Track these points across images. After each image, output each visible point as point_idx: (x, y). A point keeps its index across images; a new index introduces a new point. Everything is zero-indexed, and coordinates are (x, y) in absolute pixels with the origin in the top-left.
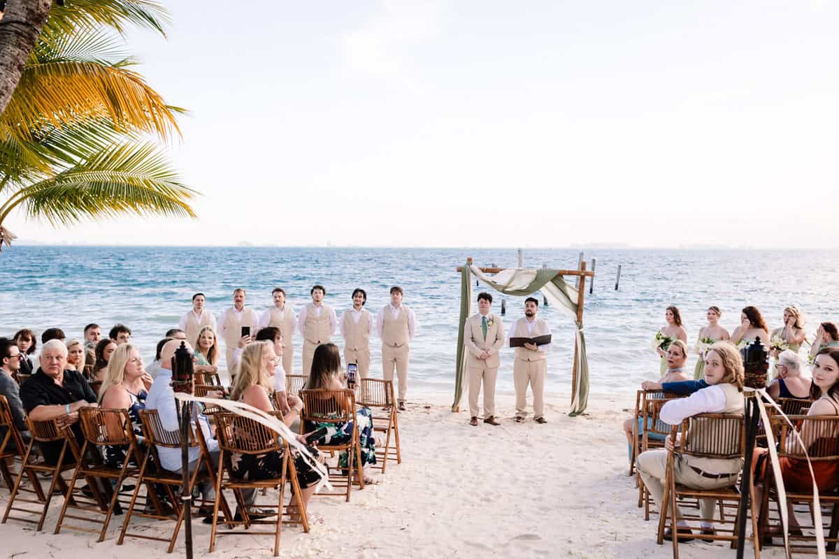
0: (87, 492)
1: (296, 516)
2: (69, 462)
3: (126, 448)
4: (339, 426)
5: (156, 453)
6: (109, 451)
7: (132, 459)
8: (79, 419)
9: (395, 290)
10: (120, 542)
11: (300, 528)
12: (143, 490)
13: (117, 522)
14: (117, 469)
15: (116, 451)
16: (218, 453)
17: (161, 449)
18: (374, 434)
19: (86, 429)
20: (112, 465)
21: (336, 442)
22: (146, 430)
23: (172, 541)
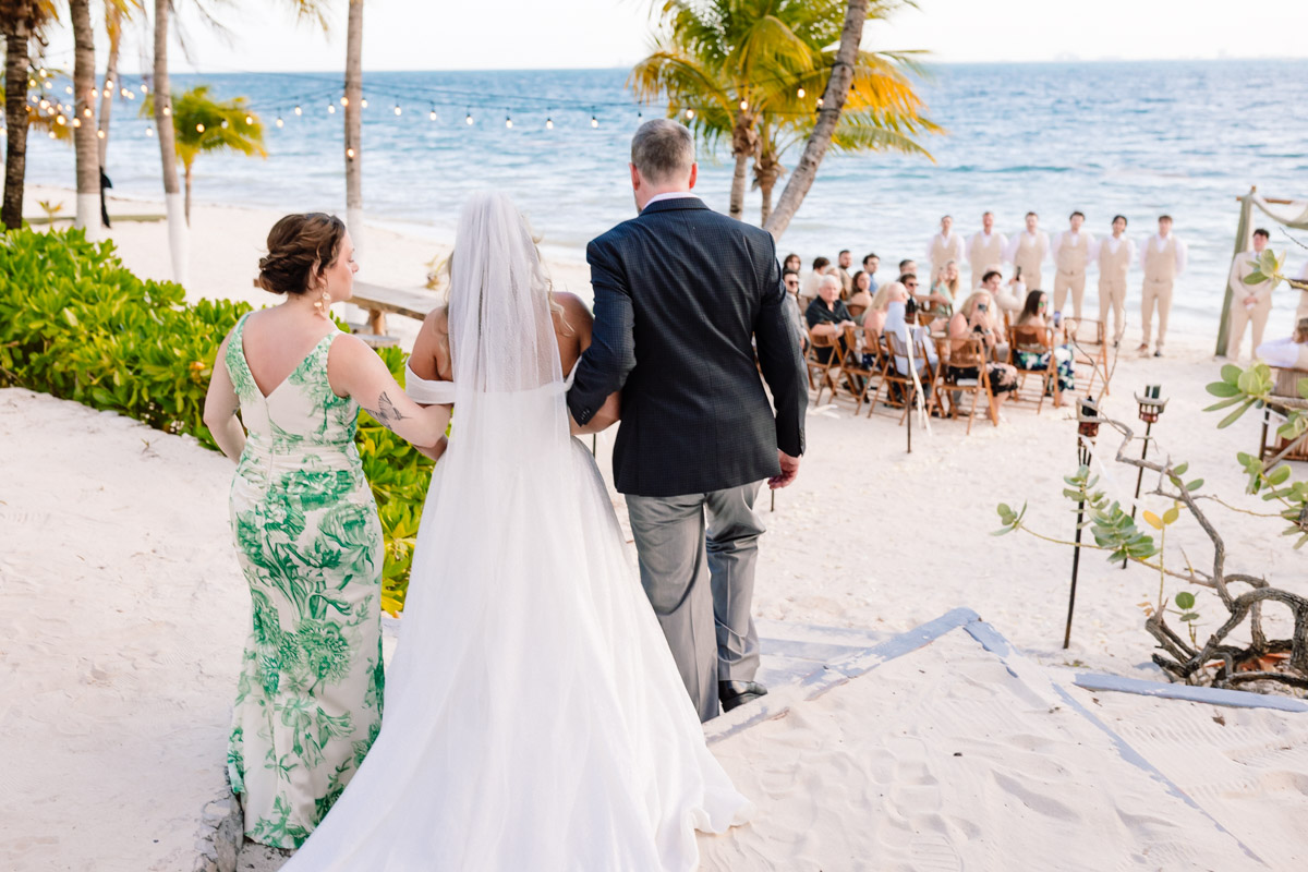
0: (846, 386)
1: (990, 416)
2: (836, 362)
3: (875, 356)
4: (1040, 356)
5: (894, 361)
6: (864, 357)
7: (879, 365)
8: (844, 334)
9: (1164, 219)
10: (869, 417)
11: (991, 422)
12: (885, 388)
13: (865, 407)
14: (868, 371)
15: (868, 357)
16: (936, 365)
17: (897, 358)
18: (1073, 366)
19: (848, 340)
20: (864, 367)
21: (1037, 368)
22: (888, 345)
23: (902, 420)
